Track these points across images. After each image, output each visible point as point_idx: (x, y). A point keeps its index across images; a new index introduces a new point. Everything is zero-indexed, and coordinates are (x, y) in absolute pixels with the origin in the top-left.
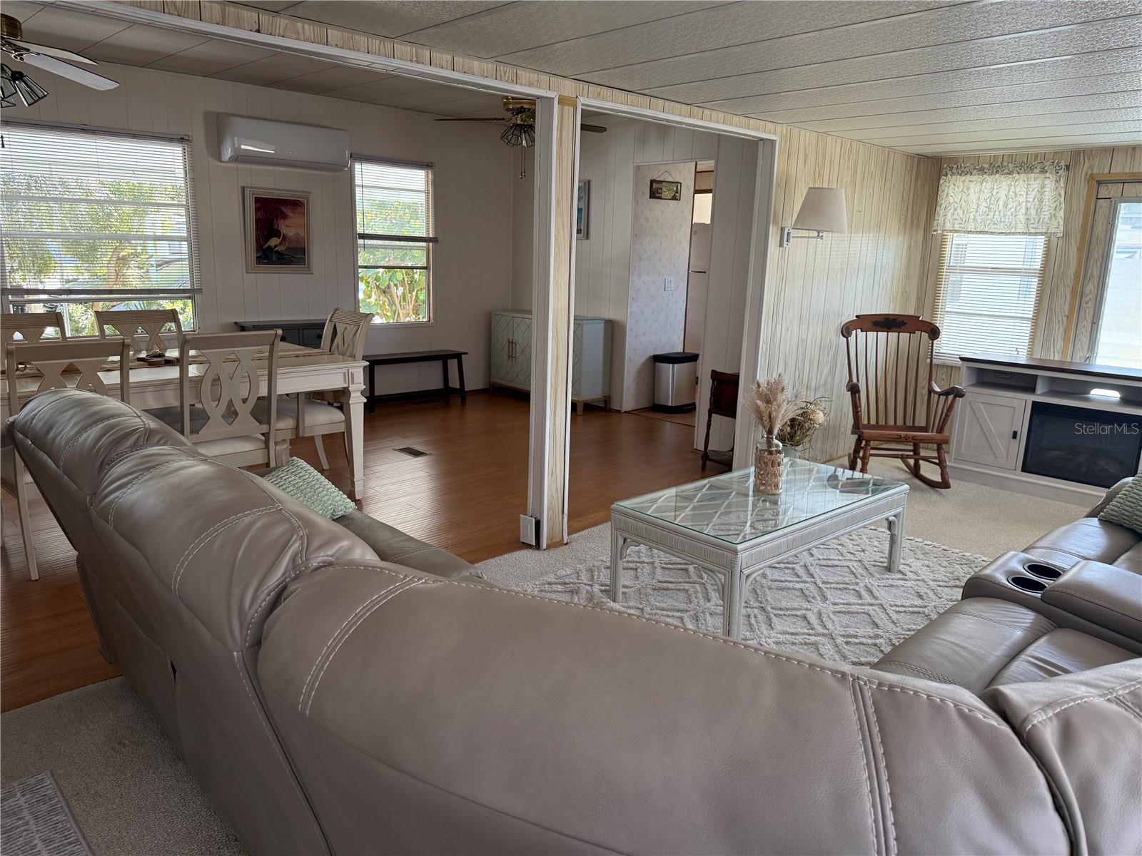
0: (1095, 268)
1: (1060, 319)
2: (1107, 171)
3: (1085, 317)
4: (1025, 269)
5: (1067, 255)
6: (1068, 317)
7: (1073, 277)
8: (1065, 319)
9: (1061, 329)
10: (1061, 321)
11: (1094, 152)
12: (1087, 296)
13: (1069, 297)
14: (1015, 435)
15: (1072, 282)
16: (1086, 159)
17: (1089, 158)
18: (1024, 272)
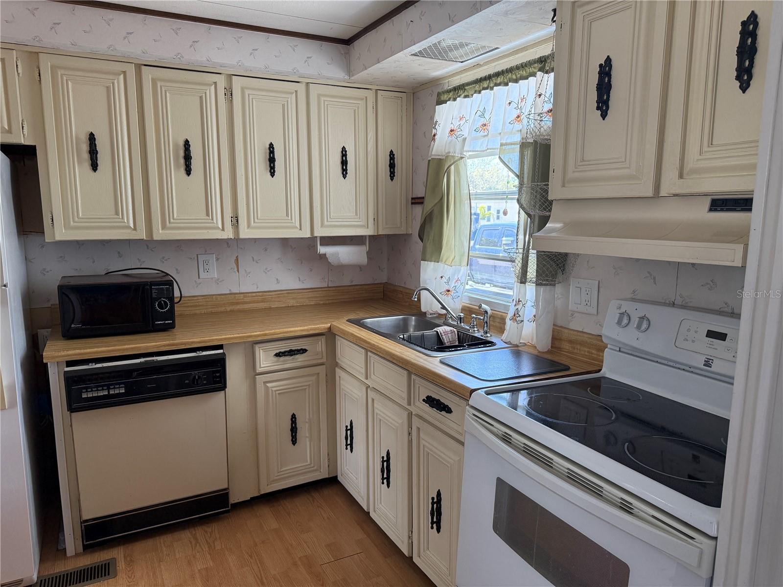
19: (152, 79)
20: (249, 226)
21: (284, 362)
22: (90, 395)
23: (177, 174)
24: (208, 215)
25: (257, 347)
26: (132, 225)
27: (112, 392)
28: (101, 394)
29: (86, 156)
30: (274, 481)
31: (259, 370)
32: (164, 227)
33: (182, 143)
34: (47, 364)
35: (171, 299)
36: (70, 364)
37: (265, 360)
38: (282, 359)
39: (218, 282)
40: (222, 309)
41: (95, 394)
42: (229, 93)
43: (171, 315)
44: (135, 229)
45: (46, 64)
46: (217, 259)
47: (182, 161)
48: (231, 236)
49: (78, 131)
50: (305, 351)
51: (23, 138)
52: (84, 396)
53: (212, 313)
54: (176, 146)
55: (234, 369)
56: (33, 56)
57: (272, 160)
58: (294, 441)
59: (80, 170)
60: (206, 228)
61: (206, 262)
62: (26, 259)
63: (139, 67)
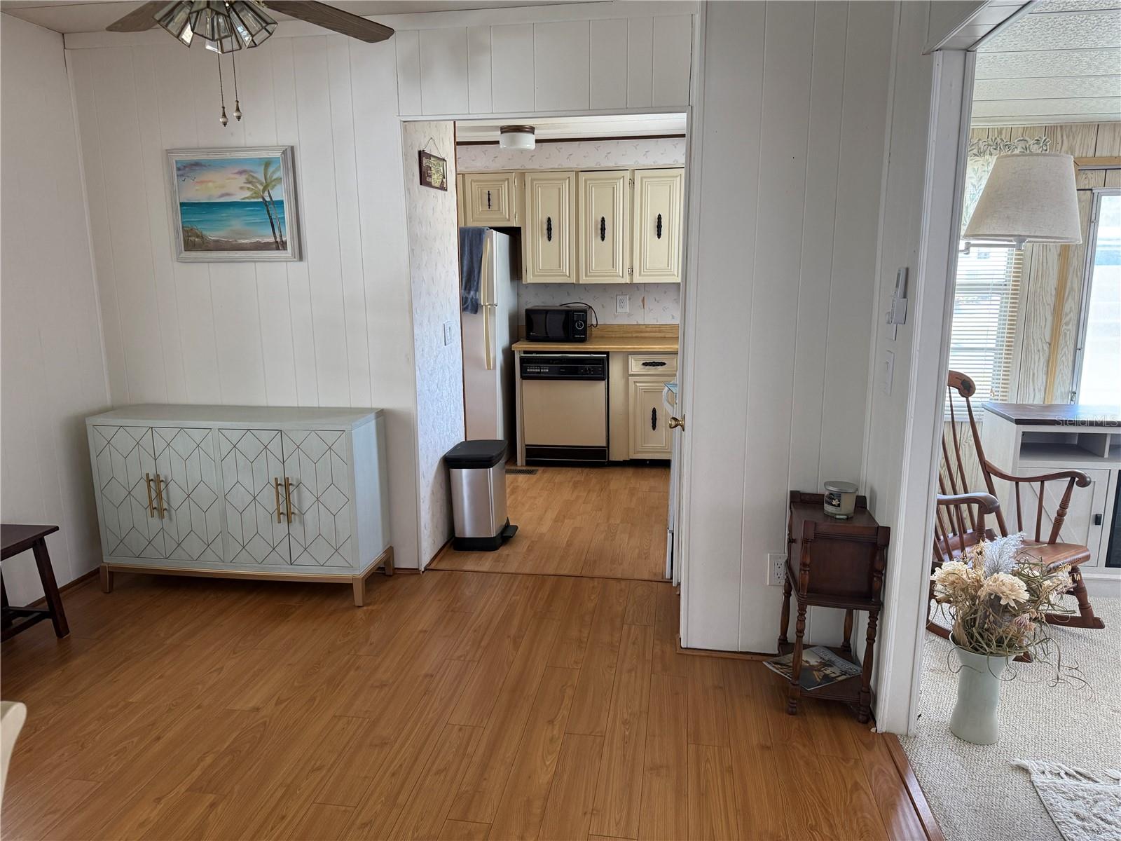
0: (1076, 280)
1: (1040, 348)
2: (1091, 154)
3: (1066, 342)
4: (994, 285)
5: (1045, 264)
6: (1050, 344)
7: (1054, 292)
8: (1046, 348)
9: (1042, 360)
10: (1041, 350)
11: (1074, 129)
12: (1067, 315)
13: (1050, 318)
14: (1098, 520)
15: (1053, 299)
16: (1065, 137)
17: (1068, 137)
18: (993, 289)
19: (585, 180)
20: (640, 275)
21: (649, 370)
22: (531, 370)
23: (595, 239)
24: (613, 267)
25: (630, 357)
26: (568, 274)
27: (542, 370)
28: (536, 370)
29: (545, 232)
30: (638, 452)
31: (630, 373)
32: (586, 276)
33: (600, 220)
34: (514, 351)
35: (585, 322)
36: (525, 352)
37: (635, 366)
38: (647, 367)
39: (629, 315)
40: (630, 335)
41: (534, 370)
42: (632, 182)
43: (584, 332)
44: (569, 277)
45: (528, 178)
46: (630, 299)
47: (600, 231)
48: (628, 282)
49: (541, 218)
50: (664, 364)
51: (514, 223)
52: (528, 370)
53: (623, 337)
54: (596, 221)
55: (615, 369)
56: (522, 175)
57: (659, 227)
58: (654, 427)
59: (542, 240)
60: (613, 276)
61: (622, 301)
62: (518, 294)
63: (577, 173)
